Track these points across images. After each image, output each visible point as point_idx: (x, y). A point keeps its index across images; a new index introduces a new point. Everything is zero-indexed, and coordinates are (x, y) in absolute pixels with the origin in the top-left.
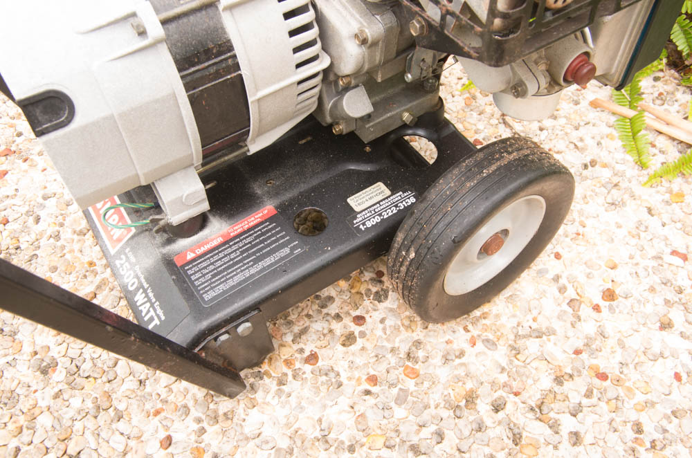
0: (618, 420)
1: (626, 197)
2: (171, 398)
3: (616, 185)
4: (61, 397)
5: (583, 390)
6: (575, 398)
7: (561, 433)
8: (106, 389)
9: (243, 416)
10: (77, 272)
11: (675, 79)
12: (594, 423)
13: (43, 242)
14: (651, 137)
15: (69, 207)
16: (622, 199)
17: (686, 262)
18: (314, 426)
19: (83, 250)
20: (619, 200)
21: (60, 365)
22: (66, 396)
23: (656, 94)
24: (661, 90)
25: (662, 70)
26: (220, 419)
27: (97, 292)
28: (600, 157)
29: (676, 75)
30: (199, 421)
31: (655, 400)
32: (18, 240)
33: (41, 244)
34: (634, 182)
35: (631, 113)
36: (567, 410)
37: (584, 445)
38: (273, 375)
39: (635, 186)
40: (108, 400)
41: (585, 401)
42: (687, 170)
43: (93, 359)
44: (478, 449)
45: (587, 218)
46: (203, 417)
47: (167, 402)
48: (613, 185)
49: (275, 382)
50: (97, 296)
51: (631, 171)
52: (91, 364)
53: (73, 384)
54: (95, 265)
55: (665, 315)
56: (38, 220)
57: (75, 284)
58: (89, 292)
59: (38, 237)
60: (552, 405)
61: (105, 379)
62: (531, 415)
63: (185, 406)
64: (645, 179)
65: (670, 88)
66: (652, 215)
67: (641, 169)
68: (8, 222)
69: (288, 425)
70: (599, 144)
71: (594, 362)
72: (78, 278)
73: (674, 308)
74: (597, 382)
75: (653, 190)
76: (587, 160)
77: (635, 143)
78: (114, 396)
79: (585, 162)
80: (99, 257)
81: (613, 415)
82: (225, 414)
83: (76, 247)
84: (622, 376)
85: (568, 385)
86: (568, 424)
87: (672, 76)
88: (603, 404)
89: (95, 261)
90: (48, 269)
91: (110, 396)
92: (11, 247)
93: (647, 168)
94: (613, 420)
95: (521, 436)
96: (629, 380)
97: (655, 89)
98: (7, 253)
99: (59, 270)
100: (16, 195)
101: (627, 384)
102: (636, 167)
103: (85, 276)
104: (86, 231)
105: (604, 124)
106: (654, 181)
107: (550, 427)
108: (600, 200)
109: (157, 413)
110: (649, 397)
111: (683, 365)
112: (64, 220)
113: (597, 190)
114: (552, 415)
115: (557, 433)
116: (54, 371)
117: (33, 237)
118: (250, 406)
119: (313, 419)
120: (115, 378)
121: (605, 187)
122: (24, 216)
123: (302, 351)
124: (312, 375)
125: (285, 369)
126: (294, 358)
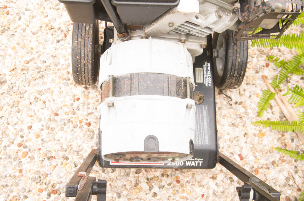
0: (172, 197)
1: (241, 124)
2: (37, 114)
3: (241, 117)
4: (4, 95)
5: (168, 182)
6: (163, 183)
7: (151, 191)
8: (18, 100)
9: (57, 132)
10: (26, 50)
12: (164, 194)
13: (18, 30)
15: (33, 19)
16: (238, 125)
17: (241, 161)
18: (77, 147)
19: (31, 41)
21: (7, 83)
22: (5, 96)
26: (50, 129)
28: (245, 102)
30: (43, 126)
31: (189, 198)
32: (10, 24)
33: (17, 31)
34: (249, 120)
36: (158, 185)
37: (156, 198)
38: (73, 123)
39: (248, 122)
40: (18, 104)
41: (166, 186)
42: (273, 127)
43: (18, 87)
44: (123, 181)
46: (45, 125)
47: (36, 114)
48: (240, 117)
49: (73, 126)
50: (29, 63)
51: (252, 115)
52: (17, 89)
53: (9, 92)
54: (33, 50)
55: (216, 174)
56: (20, 19)
58: (27, 60)
59: (18, 27)
60: (155, 181)
61: (19, 96)
62: (146, 181)
63: (41, 119)
64: (254, 120)
66: (245, 137)
67: (257, 116)
68: (9, 14)
69: (69, 142)
70: (250, 96)
71: (179, 175)
72: (25, 52)
73: (222, 174)
74: (175, 182)
75: (254, 127)
76: (239, 101)
77: (265, 104)
78: (20, 103)
79: (237, 101)
81: (172, 195)
82: (52, 128)
84: (185, 185)
85: (165, 178)
86: (156, 189)
88: (171, 190)
89: (34, 48)
90: (16, 43)
91: (19, 103)
92: (6, 26)
93: (259, 117)
94: (170, 196)
95: (138, 185)
96: (186, 188)
98: (4, 28)
99: (20, 45)
100: (15, 3)
101: (184, 188)
102: (256, 114)
103: (28, 53)
104: (35, 33)
105: (261, 88)
106: (257, 124)
107: (149, 187)
108: (230, 120)
109: (31, 116)
110: (188, 196)
111: (208, 193)
112: (29, 24)
113: (232, 115)
114: (153, 184)
115: (150, 190)
116: (5, 84)
117: (15, 26)
118: (61, 130)
119: (78, 144)
120: (23, 97)
121: (236, 116)
122: (15, 15)
123: (87, 120)
124: (85, 130)
125: (78, 123)
126: (83, 121)
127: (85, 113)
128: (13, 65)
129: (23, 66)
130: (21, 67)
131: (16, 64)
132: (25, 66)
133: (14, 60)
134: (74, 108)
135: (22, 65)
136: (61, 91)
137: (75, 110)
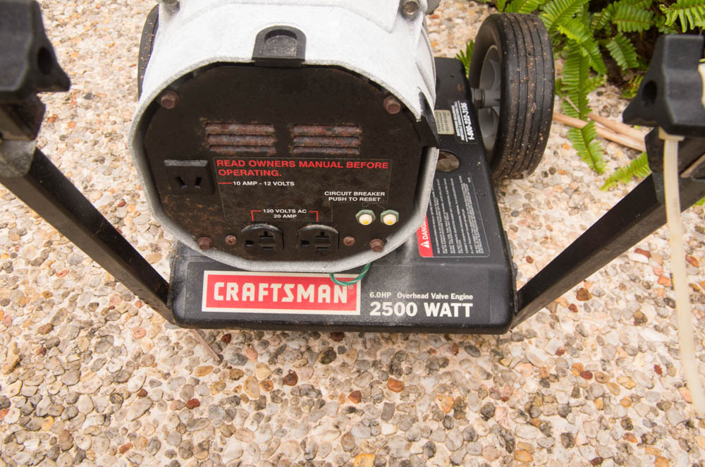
0: (607, 417)
1: (587, 200)
2: (140, 432)
3: (576, 190)
4: (15, 440)
5: (570, 390)
6: (563, 399)
7: (553, 436)
8: (66, 427)
9: (220, 446)
10: (32, 304)
11: (616, 93)
12: (584, 423)
14: (602, 144)
15: (22, 237)
16: (584, 204)
17: (651, 259)
18: (298, 450)
19: (39, 280)
20: (581, 203)
21: (13, 405)
22: (20, 439)
23: (601, 107)
24: (605, 104)
25: (603, 86)
26: (195, 451)
27: (55, 324)
28: (558, 166)
29: (617, 89)
30: (171, 454)
31: (640, 394)
35: (581, 124)
36: (556, 412)
37: (577, 446)
38: (250, 398)
39: (593, 191)
40: (68, 440)
41: (573, 401)
42: (641, 174)
43: (50, 396)
44: (472, 459)
45: (553, 222)
46: (177, 450)
47: (135, 436)
48: (573, 190)
49: (253, 406)
50: (55, 328)
51: (589, 177)
52: (48, 402)
53: (28, 425)
55: (638, 311)
57: (29, 317)
58: (46, 324)
60: (542, 408)
61: (64, 416)
62: (521, 420)
63: (156, 440)
64: (603, 183)
65: (613, 101)
67: (596, 174)
69: (270, 451)
70: (555, 153)
71: (577, 361)
72: (32, 310)
73: (645, 303)
74: (582, 380)
75: (611, 193)
76: (547, 169)
77: (589, 151)
78: (75, 435)
79: (545, 170)
80: (56, 287)
81: (602, 412)
82: (200, 445)
83: (30, 278)
84: (605, 373)
85: (554, 386)
86: (559, 426)
87: (613, 91)
88: (590, 403)
89: (52, 291)
91: (71, 435)
93: (603, 173)
94: (601, 419)
95: (514, 443)
96: (613, 376)
97: (601, 103)
99: (11, 303)
101: (612, 380)
102: (593, 173)
103: (41, 308)
104: (41, 261)
105: (558, 135)
106: (610, 185)
107: (542, 431)
108: (563, 205)
109: (124, 449)
110: (633, 391)
111: (662, 358)
112: (17, 251)
113: (559, 196)
114: (542, 417)
115: (549, 436)
116: (7, 412)
118: (228, 434)
119: (296, 442)
120: (76, 415)
121: (566, 192)
123: (279, 371)
124: (292, 396)
125: (263, 392)
126: (271, 379)
127: (265, 359)
128: (11, 353)
129: (42, 342)
130: (37, 347)
131: (18, 347)
132: (46, 340)
133: (9, 342)
134: (229, 365)
135: (36, 341)
136: (172, 344)
137: (234, 367)
